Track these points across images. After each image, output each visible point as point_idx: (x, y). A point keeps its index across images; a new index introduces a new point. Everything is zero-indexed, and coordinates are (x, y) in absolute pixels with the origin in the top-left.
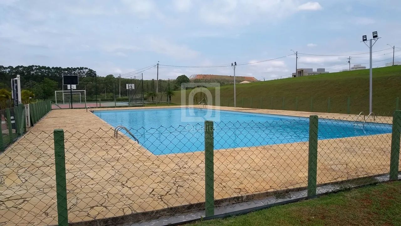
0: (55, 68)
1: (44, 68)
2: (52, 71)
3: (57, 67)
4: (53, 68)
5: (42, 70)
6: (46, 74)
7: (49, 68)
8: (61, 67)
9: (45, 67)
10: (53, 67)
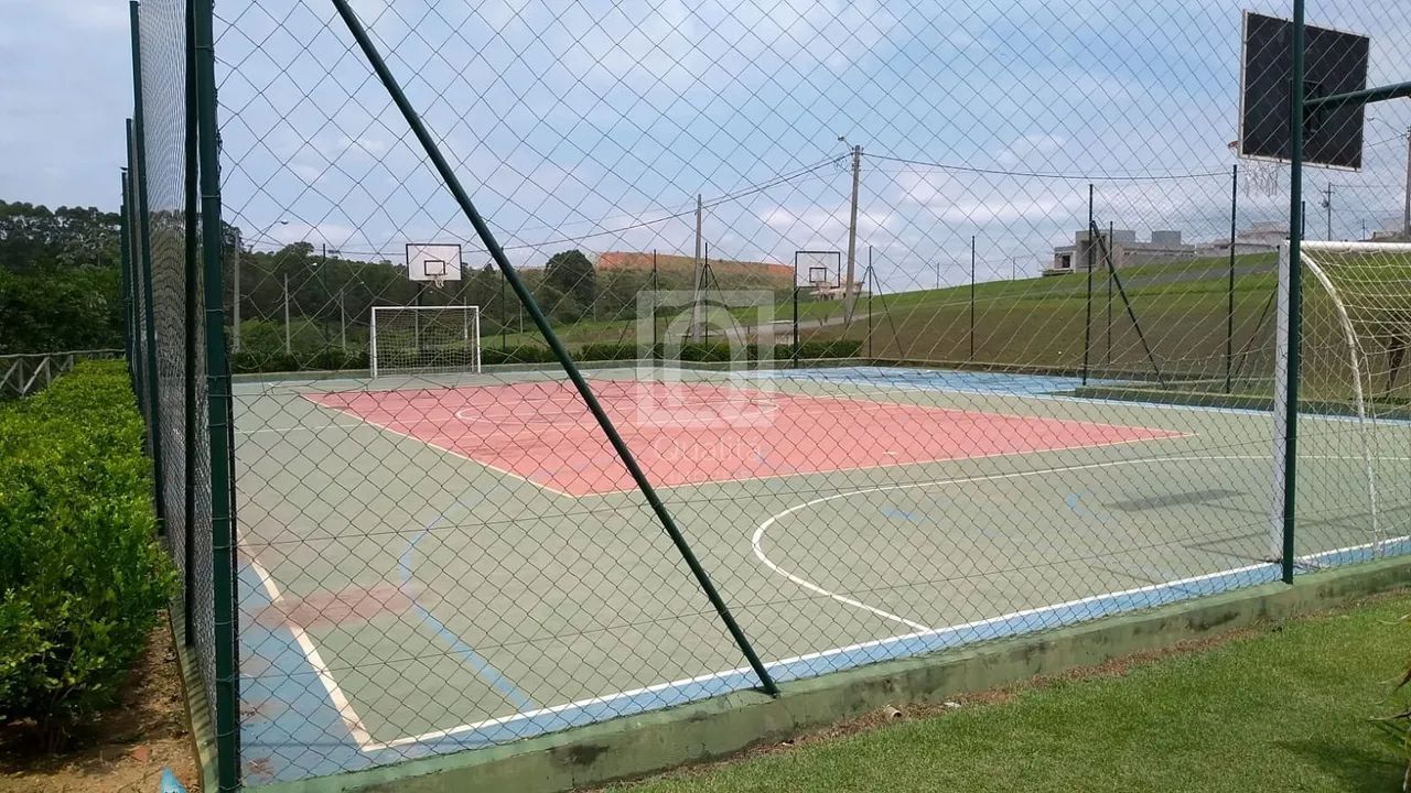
0: (72, 210)
1: (24, 209)
2: (56, 223)
3: (79, 208)
4: (62, 211)
5: (16, 219)
6: (33, 233)
7: (42, 211)
8: (95, 209)
9: (28, 206)
10: (64, 208)
